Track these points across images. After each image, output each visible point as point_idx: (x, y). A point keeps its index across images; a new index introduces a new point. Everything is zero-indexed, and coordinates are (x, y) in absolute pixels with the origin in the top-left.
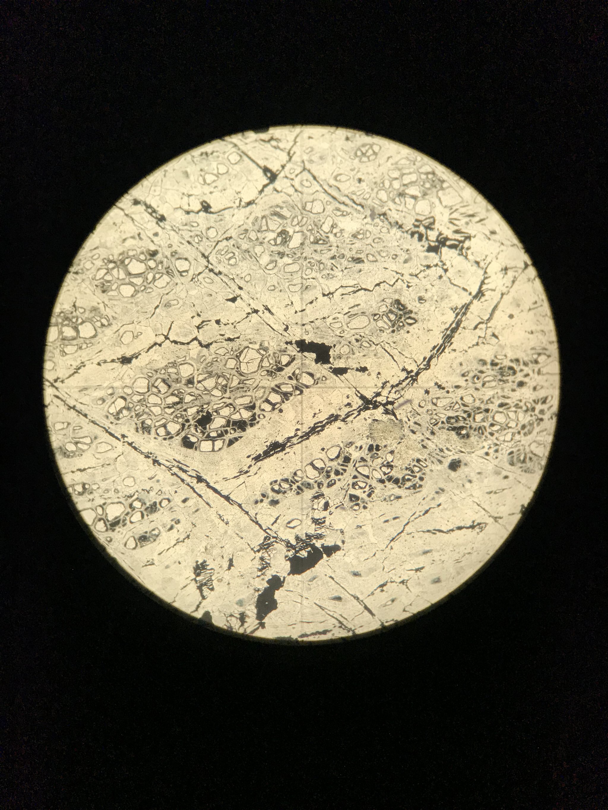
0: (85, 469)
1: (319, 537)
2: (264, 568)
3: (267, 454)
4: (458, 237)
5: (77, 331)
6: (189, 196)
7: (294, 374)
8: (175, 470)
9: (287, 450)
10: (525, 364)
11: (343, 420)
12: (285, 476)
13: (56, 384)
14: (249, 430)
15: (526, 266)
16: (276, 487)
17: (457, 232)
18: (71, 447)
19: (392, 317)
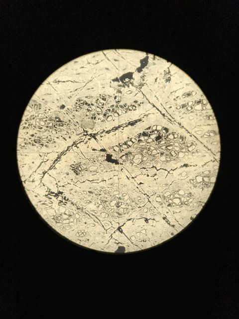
0: (208, 125)
1: (119, 86)
2: (143, 76)
3: (136, 122)
4: (50, 196)
5: (203, 179)
6: (152, 226)
7: (121, 152)
8: (173, 120)
9: (128, 122)
10: (30, 143)
11: (104, 131)
12: (130, 112)
13: (214, 160)
14: (142, 132)
15: (25, 182)
16: (134, 108)
17: (51, 198)
18: (212, 134)
19: (80, 169)
